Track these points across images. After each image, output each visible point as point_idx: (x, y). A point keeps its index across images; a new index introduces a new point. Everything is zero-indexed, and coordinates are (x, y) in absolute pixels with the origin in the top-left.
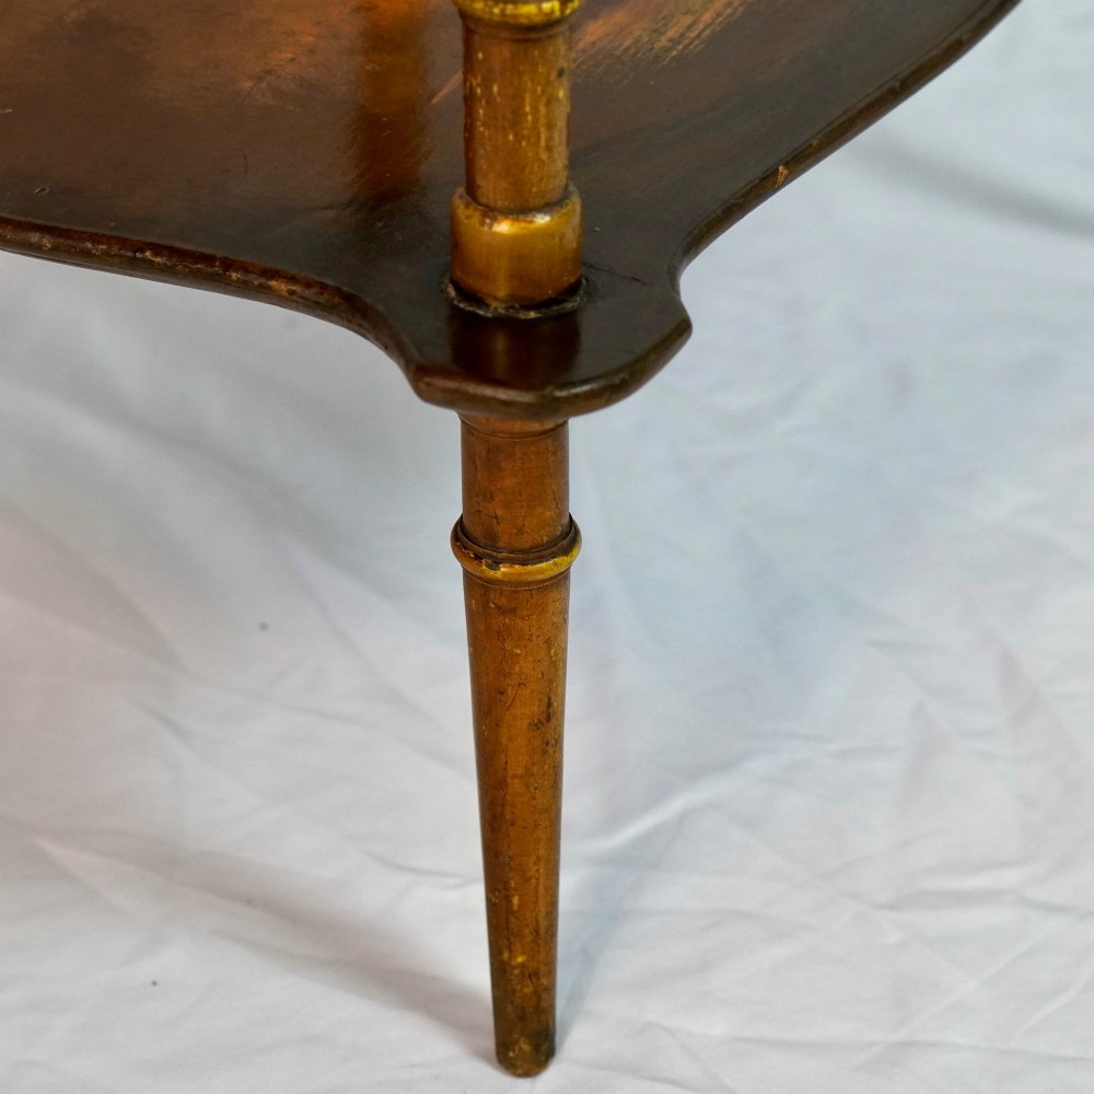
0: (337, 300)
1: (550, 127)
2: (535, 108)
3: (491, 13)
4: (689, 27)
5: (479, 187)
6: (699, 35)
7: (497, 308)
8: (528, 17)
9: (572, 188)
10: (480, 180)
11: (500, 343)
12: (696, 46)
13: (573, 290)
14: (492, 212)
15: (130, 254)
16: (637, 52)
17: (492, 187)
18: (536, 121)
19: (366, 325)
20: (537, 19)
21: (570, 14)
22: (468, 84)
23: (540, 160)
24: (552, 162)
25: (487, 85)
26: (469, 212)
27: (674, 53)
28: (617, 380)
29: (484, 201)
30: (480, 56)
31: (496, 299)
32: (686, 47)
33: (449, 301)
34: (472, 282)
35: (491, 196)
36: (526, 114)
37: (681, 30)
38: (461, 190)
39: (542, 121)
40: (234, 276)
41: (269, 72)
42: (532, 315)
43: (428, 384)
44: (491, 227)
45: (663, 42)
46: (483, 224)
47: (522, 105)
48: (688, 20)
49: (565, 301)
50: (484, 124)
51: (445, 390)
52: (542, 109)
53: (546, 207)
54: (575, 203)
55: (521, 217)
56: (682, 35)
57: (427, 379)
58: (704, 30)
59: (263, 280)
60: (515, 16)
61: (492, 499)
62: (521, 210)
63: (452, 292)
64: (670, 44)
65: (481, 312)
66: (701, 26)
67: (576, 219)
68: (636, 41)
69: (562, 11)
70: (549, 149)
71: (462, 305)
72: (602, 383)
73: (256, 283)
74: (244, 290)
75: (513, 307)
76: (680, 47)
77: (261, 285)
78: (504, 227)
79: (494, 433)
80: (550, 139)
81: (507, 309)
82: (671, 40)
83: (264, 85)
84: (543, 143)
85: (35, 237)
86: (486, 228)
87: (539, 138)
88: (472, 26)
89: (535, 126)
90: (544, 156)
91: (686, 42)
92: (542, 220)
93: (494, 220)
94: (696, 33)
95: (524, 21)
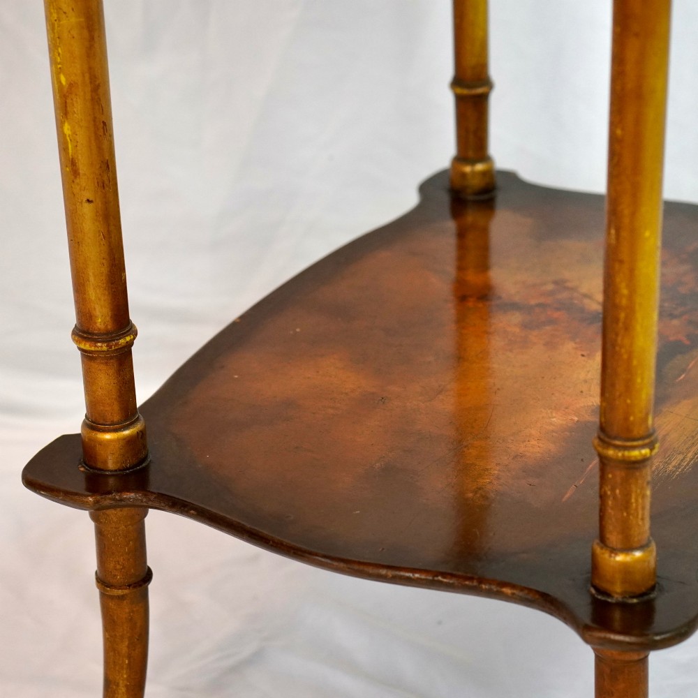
0: (537, 596)
1: (643, 508)
2: (637, 500)
3: (617, 456)
4: (682, 460)
5: (608, 539)
6: (688, 464)
7: (617, 598)
8: (635, 457)
9: (651, 538)
10: (608, 536)
11: (617, 615)
12: (688, 469)
13: (653, 588)
14: (614, 551)
15: (431, 578)
16: (659, 473)
17: (614, 538)
18: (637, 506)
19: (553, 608)
20: (639, 458)
21: (655, 455)
22: (603, 490)
23: (639, 525)
24: (643, 526)
25: (613, 490)
26: (604, 551)
27: (678, 473)
28: (683, 631)
29: (611, 545)
30: (610, 476)
31: (617, 593)
32: (683, 469)
33: (592, 596)
34: (605, 585)
35: (615, 543)
36: (632, 504)
37: (678, 462)
38: (597, 541)
39: (640, 507)
40: (484, 586)
41: (480, 489)
42: (635, 601)
43: (590, 635)
44: (614, 558)
45: (671, 467)
46: (610, 556)
47: (630, 499)
48: (681, 457)
49: (650, 593)
50: (612, 509)
51: (600, 638)
52: (640, 500)
53: (641, 548)
54: (653, 546)
55: (630, 553)
56: (679, 464)
57: (590, 633)
58: (690, 461)
59: (499, 589)
60: (629, 457)
61: (613, 695)
62: (628, 549)
63: (593, 591)
64: (674, 469)
65: (609, 600)
66: (688, 459)
67: (654, 554)
68: (657, 468)
69: (651, 453)
70: (643, 519)
71: (599, 597)
72: (673, 633)
73: (495, 590)
74: (489, 594)
75: (626, 597)
76: (680, 470)
77: (497, 591)
78: (620, 558)
79: (615, 661)
80: (643, 515)
81: (623, 598)
82: (674, 467)
83: (478, 495)
84: (640, 516)
85: (383, 572)
86: (612, 559)
87: (638, 515)
88: (606, 462)
89: (636, 509)
90: (640, 523)
91: (682, 467)
92: (638, 554)
93: (616, 554)
94: (686, 463)
95: (633, 459)
